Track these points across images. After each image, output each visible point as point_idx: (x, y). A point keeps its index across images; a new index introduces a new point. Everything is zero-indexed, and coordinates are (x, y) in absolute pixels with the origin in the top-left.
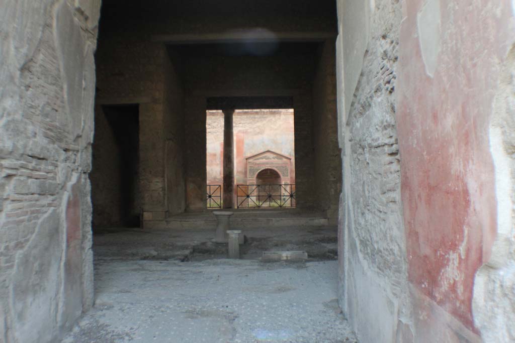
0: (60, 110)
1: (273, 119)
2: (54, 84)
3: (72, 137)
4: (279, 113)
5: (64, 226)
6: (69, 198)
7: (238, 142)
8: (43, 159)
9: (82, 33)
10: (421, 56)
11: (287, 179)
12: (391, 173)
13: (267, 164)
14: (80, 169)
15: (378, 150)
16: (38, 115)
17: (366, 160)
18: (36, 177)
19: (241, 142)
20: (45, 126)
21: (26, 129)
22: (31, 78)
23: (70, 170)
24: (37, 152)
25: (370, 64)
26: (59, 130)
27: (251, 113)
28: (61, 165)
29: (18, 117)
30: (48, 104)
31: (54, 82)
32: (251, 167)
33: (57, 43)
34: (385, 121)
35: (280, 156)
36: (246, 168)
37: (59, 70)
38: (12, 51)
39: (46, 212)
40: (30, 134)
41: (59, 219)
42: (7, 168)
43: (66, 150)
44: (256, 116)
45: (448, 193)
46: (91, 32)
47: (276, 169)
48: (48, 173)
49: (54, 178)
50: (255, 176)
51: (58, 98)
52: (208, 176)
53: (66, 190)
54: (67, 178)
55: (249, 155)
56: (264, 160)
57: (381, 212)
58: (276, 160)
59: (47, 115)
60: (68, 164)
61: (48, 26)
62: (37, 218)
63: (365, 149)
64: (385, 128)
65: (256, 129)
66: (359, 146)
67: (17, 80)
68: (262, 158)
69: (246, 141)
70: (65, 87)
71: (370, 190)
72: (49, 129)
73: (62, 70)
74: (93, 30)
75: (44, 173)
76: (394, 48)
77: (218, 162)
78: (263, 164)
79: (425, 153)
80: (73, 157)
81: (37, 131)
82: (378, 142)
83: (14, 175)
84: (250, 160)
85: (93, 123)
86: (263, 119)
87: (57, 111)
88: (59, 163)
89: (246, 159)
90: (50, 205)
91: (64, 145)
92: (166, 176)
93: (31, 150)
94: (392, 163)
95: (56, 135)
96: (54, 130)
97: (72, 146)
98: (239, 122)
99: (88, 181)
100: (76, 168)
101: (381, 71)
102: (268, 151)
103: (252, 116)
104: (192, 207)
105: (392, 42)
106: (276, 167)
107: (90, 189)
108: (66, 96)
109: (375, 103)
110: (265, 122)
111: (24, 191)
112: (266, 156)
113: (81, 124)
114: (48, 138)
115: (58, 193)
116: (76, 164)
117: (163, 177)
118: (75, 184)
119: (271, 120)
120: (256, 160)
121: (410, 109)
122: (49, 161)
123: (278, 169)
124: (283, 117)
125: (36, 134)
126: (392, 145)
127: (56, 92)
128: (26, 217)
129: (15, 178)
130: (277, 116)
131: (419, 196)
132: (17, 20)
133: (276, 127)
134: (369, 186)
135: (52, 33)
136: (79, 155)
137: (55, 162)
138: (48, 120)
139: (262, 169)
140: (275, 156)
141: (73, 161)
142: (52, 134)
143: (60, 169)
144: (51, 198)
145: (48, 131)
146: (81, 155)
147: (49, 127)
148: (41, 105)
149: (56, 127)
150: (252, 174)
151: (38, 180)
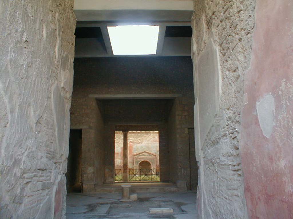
0: (53, 142)
1: (148, 136)
2: (51, 129)
3: (58, 156)
4: (150, 133)
5: (53, 205)
6: (57, 189)
7: (130, 147)
8: (45, 170)
9: (65, 100)
10: (259, 125)
11: (155, 166)
12: (234, 180)
13: (144, 158)
14: (62, 172)
15: (225, 167)
16: (44, 147)
17: (215, 170)
18: (41, 181)
19: (131, 147)
20: (47, 152)
21: (37, 155)
22: (40, 127)
23: (57, 173)
24: (42, 167)
25: (218, 121)
26: (53, 153)
27: (136, 133)
28: (53, 172)
29: (34, 149)
30: (48, 140)
31: (51, 128)
32: (136, 160)
33: (53, 107)
34: (229, 152)
35: (150, 154)
36: (133, 161)
37: (53, 121)
38: (32, 113)
39: (45, 199)
40: (39, 157)
41: (51, 201)
42: (27, 178)
43: (55, 163)
44: (139, 134)
45: (283, 202)
46: (69, 99)
47: (148, 161)
48: (47, 177)
49: (50, 179)
50: (138, 164)
51: (53, 136)
52: (115, 165)
53: (55, 185)
54: (56, 178)
55: (135, 154)
56: (143, 156)
57: (226, 199)
58: (149, 156)
59: (47, 146)
60: (57, 170)
61: (49, 98)
62: (40, 203)
63: (215, 164)
64: (229, 156)
65: (138, 141)
66: (211, 162)
67: (34, 129)
68: (142, 155)
69: (134, 147)
70: (57, 129)
71: (219, 186)
72: (48, 153)
73: (55, 121)
74: (69, 98)
75: (45, 178)
76: (236, 116)
77: (120, 157)
78: (142, 158)
79: (263, 176)
80: (59, 166)
81: (43, 156)
82: (225, 163)
83: (31, 182)
84: (136, 156)
85: (69, 147)
86: (142, 136)
87: (52, 143)
88: (52, 171)
89: (134, 156)
90: (47, 195)
91: (55, 161)
92: (95, 165)
93: (40, 166)
94: (234, 175)
95: (51, 156)
96: (51, 153)
97: (58, 161)
98: (130, 137)
99: (65, 178)
100: (60, 172)
101: (226, 127)
102: (145, 152)
103: (136, 134)
104: (107, 181)
105: (235, 113)
106: (149, 160)
107: (66, 182)
108: (57, 135)
109: (222, 142)
110: (143, 137)
111: (35, 190)
112: (144, 154)
113: (63, 148)
114: (48, 158)
115: (51, 187)
116: (60, 170)
117: (94, 166)
118: (60, 181)
119: (146, 136)
120: (138, 156)
121: (250, 151)
122: (47, 171)
123: (150, 161)
124: (152, 135)
125: (42, 157)
126: (234, 166)
127: (52, 132)
128: (35, 204)
129: (31, 183)
130: (149, 134)
131: (259, 198)
132: (35, 96)
133: (148, 140)
134: (217, 184)
135: (51, 101)
136: (62, 164)
137: (50, 170)
138: (48, 148)
139: (142, 161)
140: (148, 154)
141: (58, 168)
142: (50, 156)
143: (52, 173)
144: (47, 191)
145: (48, 155)
146: (63, 165)
147: (48, 152)
148: (45, 141)
149: (52, 152)
150: (137, 163)
151: (42, 182)
